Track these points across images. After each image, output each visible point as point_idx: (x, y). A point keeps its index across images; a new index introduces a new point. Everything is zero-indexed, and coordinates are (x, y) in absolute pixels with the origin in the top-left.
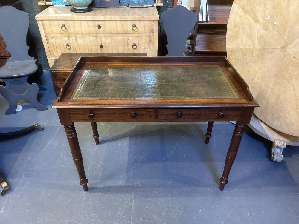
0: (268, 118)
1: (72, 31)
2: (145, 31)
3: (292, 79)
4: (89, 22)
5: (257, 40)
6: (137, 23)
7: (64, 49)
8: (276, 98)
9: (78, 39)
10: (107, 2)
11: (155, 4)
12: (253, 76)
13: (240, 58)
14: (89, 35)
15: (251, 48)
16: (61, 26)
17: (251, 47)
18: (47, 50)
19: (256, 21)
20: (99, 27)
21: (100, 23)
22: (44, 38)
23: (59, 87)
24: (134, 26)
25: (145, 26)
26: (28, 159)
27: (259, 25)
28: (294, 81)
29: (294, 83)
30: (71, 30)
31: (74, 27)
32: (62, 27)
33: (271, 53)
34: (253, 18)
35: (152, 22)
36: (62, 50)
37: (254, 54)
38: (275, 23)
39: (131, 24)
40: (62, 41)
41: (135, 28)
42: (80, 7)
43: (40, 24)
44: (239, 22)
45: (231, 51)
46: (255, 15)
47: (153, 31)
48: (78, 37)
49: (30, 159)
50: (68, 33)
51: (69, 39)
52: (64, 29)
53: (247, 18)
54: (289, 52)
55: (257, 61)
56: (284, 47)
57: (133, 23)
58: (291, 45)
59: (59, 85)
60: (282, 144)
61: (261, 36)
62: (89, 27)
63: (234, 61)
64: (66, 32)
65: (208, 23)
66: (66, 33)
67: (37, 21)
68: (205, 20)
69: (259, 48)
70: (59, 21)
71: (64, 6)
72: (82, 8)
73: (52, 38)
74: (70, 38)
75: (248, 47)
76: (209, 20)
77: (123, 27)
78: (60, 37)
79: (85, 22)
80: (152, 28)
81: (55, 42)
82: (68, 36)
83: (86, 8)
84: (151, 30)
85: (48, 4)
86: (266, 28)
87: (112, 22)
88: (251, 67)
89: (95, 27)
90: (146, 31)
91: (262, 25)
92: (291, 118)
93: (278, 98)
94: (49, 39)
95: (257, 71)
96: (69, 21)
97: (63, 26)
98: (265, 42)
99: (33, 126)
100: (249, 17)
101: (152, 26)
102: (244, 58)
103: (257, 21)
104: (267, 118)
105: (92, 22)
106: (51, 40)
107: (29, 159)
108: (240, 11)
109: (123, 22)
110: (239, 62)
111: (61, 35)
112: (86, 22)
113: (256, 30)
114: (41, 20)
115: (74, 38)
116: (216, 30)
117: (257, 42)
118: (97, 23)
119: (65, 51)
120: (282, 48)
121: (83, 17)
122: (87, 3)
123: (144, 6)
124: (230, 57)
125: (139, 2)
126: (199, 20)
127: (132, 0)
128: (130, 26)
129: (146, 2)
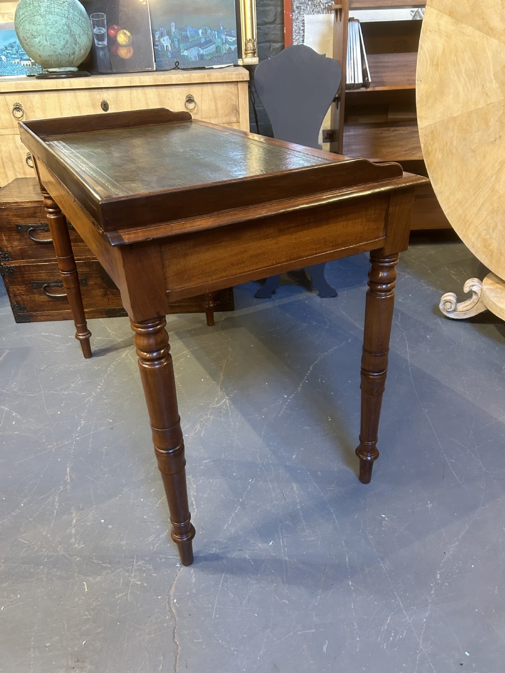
2: (217, 111)
4: (78, 93)
5: (494, 81)
6: (195, 91)
7: (23, 168)
10: (129, 59)
11: (240, 62)
12: (493, 179)
13: (455, 143)
15: (480, 107)
16: (12, 107)
17: (482, 104)
19: (487, 34)
20: (105, 107)
21: (107, 96)
23: (5, 249)
24: (190, 100)
25: (215, 99)
27: (494, 40)
30: (37, 117)
31: (44, 110)
32: (15, 111)
34: (479, 29)
35: (232, 88)
36: (17, 169)
37: (492, 120)
39: (183, 92)
40: (17, 148)
41: (191, 106)
42: (59, 66)
44: (444, 52)
45: (432, 132)
46: (484, 18)
47: (236, 110)
52: (19, 114)
53: (464, 33)
55: (500, 137)
57: (186, 92)
59: (5, 243)
62: (79, 108)
63: (440, 156)
65: (369, 90)
68: (361, 81)
69: (502, 99)
70: (8, 97)
71: (25, 76)
72: (62, 70)
75: (473, 107)
76: (370, 81)
77: (162, 104)
78: (11, 137)
79: (68, 94)
80: (234, 103)
83: (75, 69)
84: (232, 110)
87: (134, 91)
88: (485, 157)
89: (94, 106)
90: (220, 112)
96: (31, 95)
97: (18, 108)
100: (469, 30)
101: (234, 98)
102: (464, 140)
103: (489, 31)
105: (86, 93)
108: (445, 22)
109: (162, 90)
110: (453, 153)
111: (12, 132)
112: (72, 93)
113: (490, 54)
116: (391, 116)
117: (495, 85)
118: (98, 97)
119: (25, 173)
121: (63, 83)
122: (74, 54)
123: (214, 67)
124: (430, 149)
125: (201, 57)
126: (348, 82)
127: (186, 53)
128: (179, 99)
129: (218, 58)
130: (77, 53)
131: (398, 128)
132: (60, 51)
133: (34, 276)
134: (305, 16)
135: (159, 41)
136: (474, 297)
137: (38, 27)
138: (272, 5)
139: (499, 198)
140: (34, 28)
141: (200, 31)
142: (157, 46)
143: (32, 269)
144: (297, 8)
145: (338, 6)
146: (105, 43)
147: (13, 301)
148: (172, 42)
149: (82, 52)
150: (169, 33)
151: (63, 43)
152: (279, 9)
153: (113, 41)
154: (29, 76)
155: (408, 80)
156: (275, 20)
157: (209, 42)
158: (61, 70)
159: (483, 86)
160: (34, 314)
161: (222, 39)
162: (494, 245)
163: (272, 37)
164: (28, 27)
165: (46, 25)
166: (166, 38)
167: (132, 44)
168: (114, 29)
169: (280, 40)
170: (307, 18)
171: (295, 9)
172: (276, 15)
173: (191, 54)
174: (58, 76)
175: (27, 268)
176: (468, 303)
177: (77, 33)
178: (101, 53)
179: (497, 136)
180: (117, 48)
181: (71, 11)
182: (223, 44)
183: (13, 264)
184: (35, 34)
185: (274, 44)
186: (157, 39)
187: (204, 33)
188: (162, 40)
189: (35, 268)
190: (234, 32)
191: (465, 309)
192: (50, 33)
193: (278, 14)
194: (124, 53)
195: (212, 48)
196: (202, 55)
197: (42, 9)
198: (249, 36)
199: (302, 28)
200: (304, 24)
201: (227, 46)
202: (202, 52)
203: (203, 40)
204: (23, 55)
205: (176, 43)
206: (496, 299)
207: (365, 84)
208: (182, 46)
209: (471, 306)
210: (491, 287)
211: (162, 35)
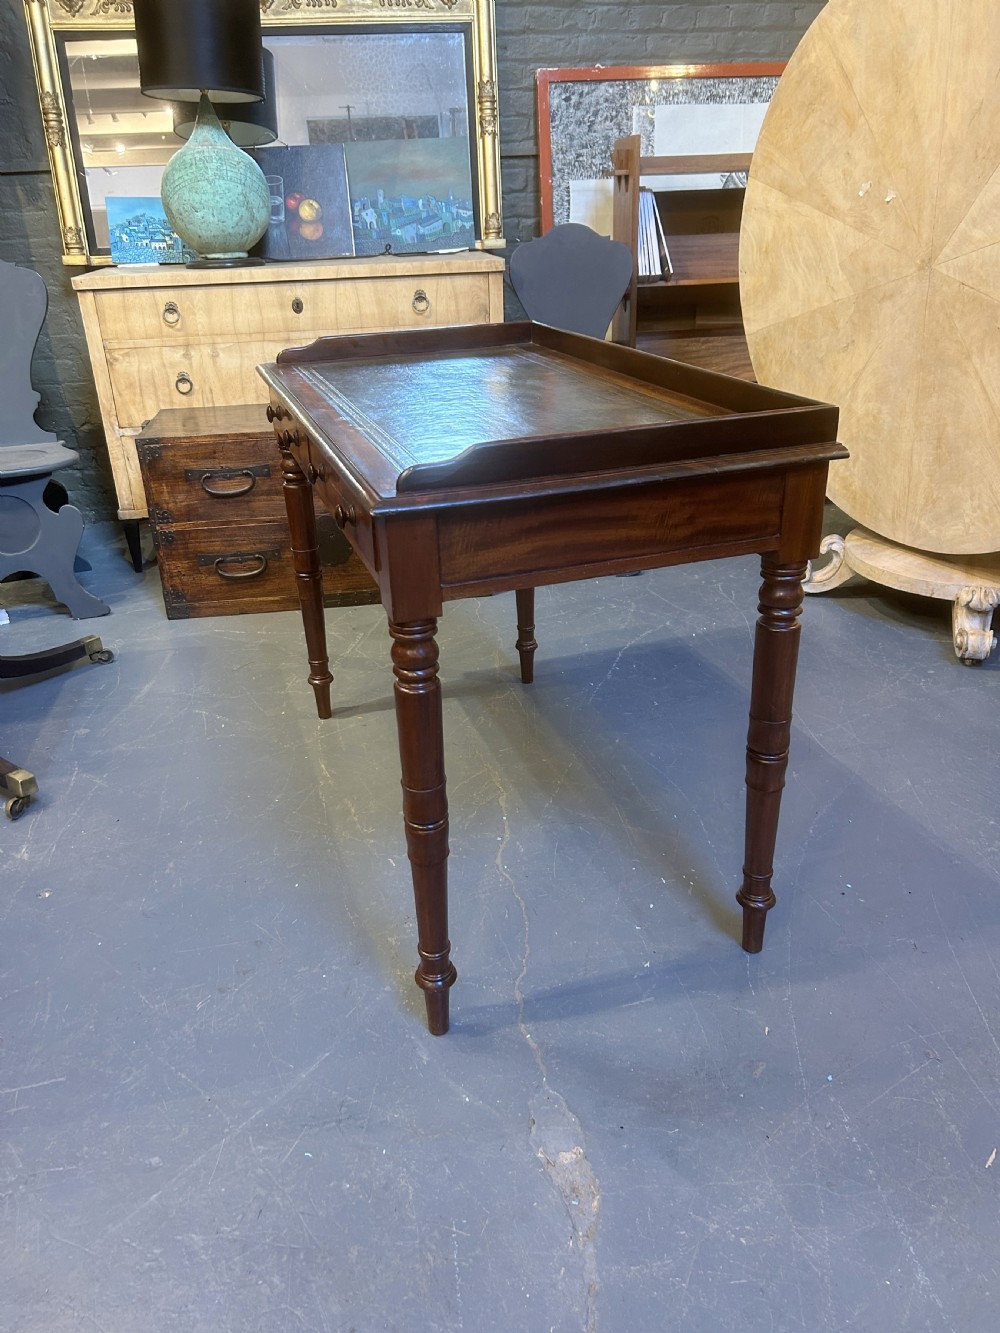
0: (923, 523)
1: (199, 326)
2: (458, 313)
3: (968, 357)
4: (260, 288)
5: (840, 273)
6: (428, 286)
7: (170, 395)
8: (935, 442)
9: (221, 355)
10: (317, 241)
11: (478, 245)
12: (848, 397)
13: (796, 352)
14: (260, 337)
15: (825, 304)
16: (162, 308)
17: (827, 301)
18: (107, 400)
19: (829, 214)
20: (298, 307)
21: (300, 292)
22: (97, 355)
23: (165, 506)
24: (420, 297)
25: (456, 297)
26: (78, 732)
27: (838, 222)
28: (976, 360)
29: (978, 366)
30: (199, 321)
31: (209, 311)
32: (167, 314)
33: (892, 296)
34: (819, 208)
35: (480, 281)
36: (161, 398)
37: (841, 321)
38: (888, 199)
39: (408, 288)
40: (164, 365)
41: (422, 306)
42: (225, 251)
43: (86, 303)
44: (774, 235)
45: (765, 339)
46: (823, 196)
47: (485, 312)
48: (222, 346)
49: (87, 731)
50: (187, 335)
51: (187, 356)
52: (171, 318)
53: (799, 213)
54: (944, 272)
55: (853, 341)
56: (927, 264)
57: (414, 285)
58: (947, 250)
59: (166, 497)
60: (983, 594)
61: (852, 254)
62: (260, 308)
63: (777, 371)
64: (179, 330)
65: (669, 284)
66: (179, 334)
67: (79, 294)
68: (659, 272)
69: (852, 294)
70: (158, 293)
71: (156, 264)
72: (228, 255)
73: (127, 354)
74: (193, 353)
75: (816, 305)
76: (672, 271)
77: (379, 303)
78: (156, 350)
79: (246, 289)
80: (482, 301)
81: (139, 371)
82: (187, 346)
83: (244, 255)
84: (480, 311)
85: (96, 260)
86: (862, 225)
87: (341, 285)
88: (835, 368)
89: (282, 306)
90: (463, 314)
91: (849, 220)
92: (991, 490)
93: (939, 439)
94: (116, 360)
95: (858, 375)
96: (190, 291)
97: (171, 309)
98: (867, 270)
99: (78, 642)
100: (805, 208)
101: (482, 295)
103: (830, 210)
104: (919, 526)
105: (272, 288)
106: (125, 364)
107: (83, 731)
108: (775, 199)
109: (382, 284)
111: (160, 344)
112: (252, 288)
113: (833, 240)
114: (94, 291)
115: (207, 350)
116: (700, 322)
117: (842, 277)
118: (289, 293)
119: (172, 403)
120: (921, 268)
121: (241, 274)
122: (248, 234)
123: (441, 251)
124: (763, 361)
125: (422, 238)
126: (640, 274)
127: (398, 232)
128: (405, 296)
129: (446, 239)
130: (252, 232)
131: (711, 339)
132: (231, 231)
133: (203, 547)
134: (571, 182)
135: (359, 215)
136: (836, 560)
137: (204, 197)
138: (522, 167)
139: (858, 421)
140: (197, 198)
141: (420, 202)
142: (357, 222)
143: (203, 535)
144: (559, 170)
145: (623, 172)
146: (282, 217)
147: (168, 585)
148: (379, 216)
149: (259, 231)
150: (374, 205)
151: (236, 219)
152: (532, 172)
153: (293, 215)
154: (161, 264)
155: (723, 271)
156: (526, 186)
157: (432, 218)
158: (226, 256)
159: (827, 278)
160: (197, 604)
161: (452, 214)
162: (856, 485)
163: (521, 211)
164: (186, 196)
165: (214, 194)
166: (371, 211)
167: (320, 219)
168: (295, 199)
169: (532, 214)
170: (574, 184)
171: (556, 172)
172: (527, 180)
173: (405, 234)
174: (220, 265)
175: (193, 535)
176: (827, 569)
177: (256, 205)
178: (275, 233)
179: (849, 341)
180: (299, 226)
181: (249, 174)
182: (453, 219)
183: (174, 527)
184: (197, 206)
185: (524, 220)
186: (356, 213)
187: (427, 204)
188: (364, 214)
189: (207, 534)
190: (469, 204)
191: (824, 578)
192: (220, 205)
193: (531, 179)
194: (309, 232)
195: (437, 226)
196: (423, 235)
197: (210, 172)
198: (492, 210)
199: (566, 198)
200: (569, 192)
201: (460, 223)
202: (422, 231)
203: (424, 215)
204: (154, 233)
205: (385, 219)
206: (863, 556)
207: (664, 277)
208: (393, 222)
209: (831, 574)
210: (858, 543)
211: (364, 207)
